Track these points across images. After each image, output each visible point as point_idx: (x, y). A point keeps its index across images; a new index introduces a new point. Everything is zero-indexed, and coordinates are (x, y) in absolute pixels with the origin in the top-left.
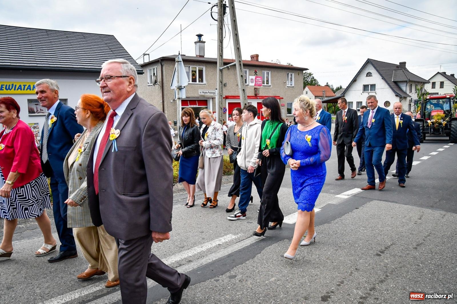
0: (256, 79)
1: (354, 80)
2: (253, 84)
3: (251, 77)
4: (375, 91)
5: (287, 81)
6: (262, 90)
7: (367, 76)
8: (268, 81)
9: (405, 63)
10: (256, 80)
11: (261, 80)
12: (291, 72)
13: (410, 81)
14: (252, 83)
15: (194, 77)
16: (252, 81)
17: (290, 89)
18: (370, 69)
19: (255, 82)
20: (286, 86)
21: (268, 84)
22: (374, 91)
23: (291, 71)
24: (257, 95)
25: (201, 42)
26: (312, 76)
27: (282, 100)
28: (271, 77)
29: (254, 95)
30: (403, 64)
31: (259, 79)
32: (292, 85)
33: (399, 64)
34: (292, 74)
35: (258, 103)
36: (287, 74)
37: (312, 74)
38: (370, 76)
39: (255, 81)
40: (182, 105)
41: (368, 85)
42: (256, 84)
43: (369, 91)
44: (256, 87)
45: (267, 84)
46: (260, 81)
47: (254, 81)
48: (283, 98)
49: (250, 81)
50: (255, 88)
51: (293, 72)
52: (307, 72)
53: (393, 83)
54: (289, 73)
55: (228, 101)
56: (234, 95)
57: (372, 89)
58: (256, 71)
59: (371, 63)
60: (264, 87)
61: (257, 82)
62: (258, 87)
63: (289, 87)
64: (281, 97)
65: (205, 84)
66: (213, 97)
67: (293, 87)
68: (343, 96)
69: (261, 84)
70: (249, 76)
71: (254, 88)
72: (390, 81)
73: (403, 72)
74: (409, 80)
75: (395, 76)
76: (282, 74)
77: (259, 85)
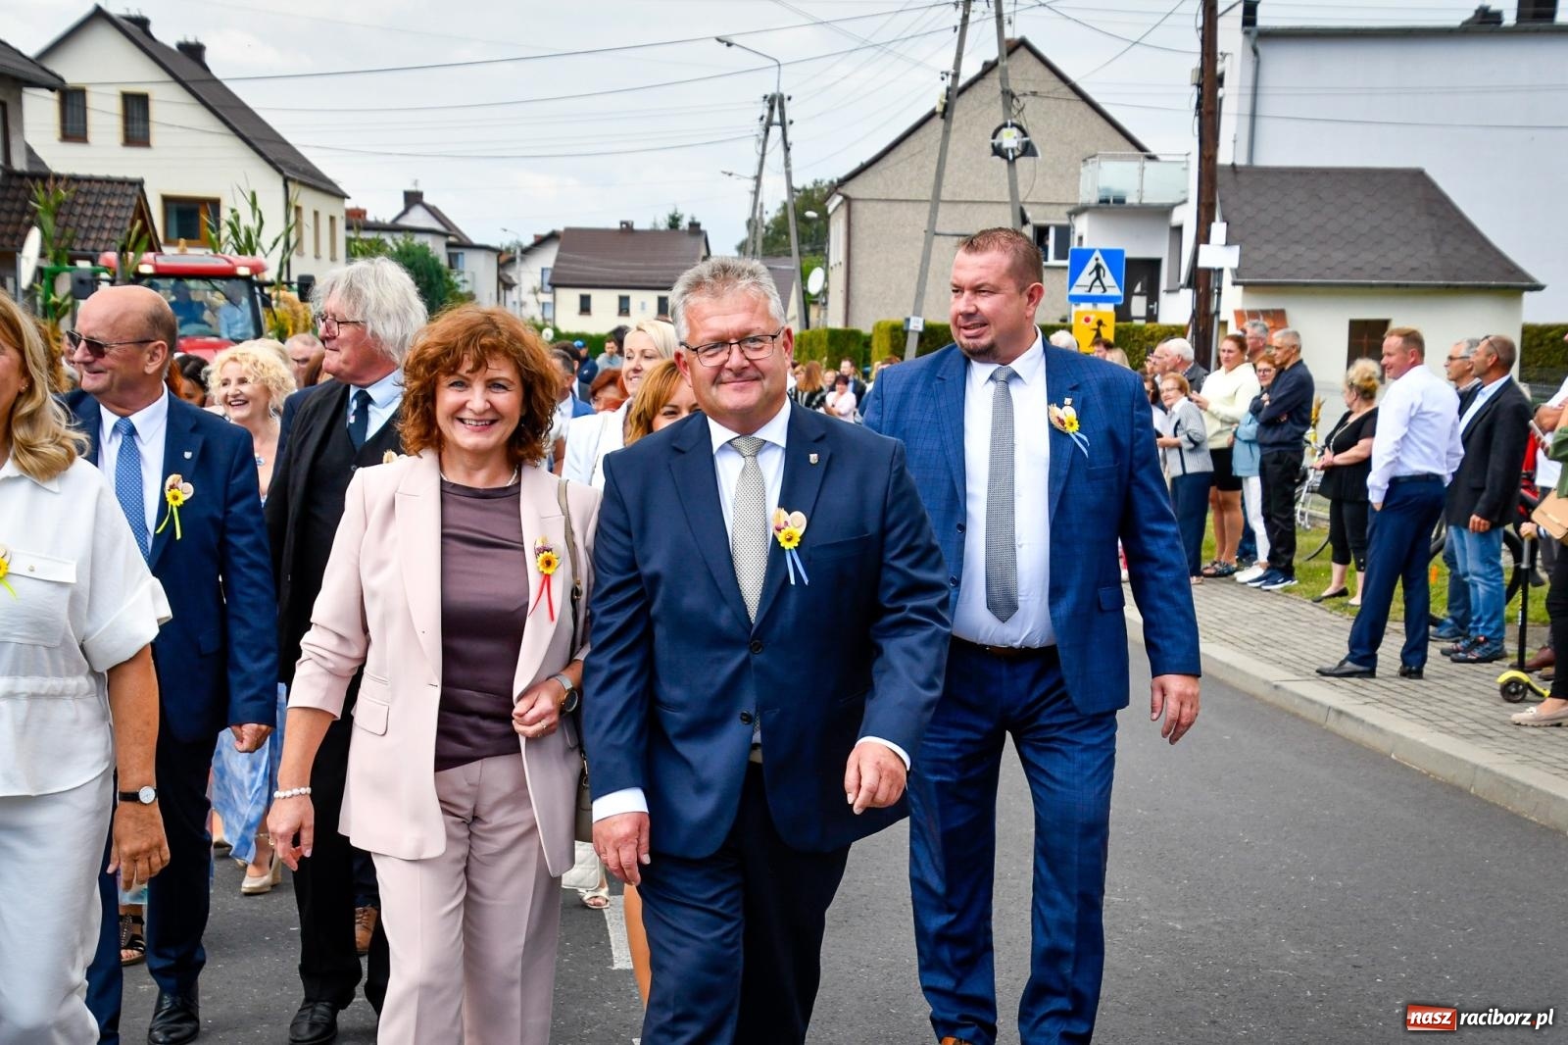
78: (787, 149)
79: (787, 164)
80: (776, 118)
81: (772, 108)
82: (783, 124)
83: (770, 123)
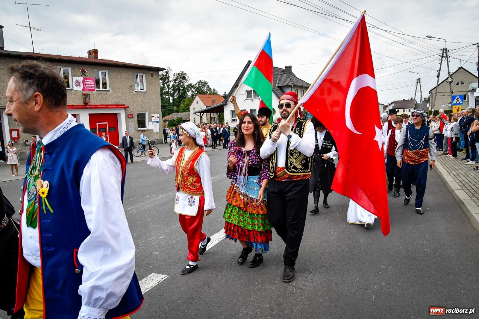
0: (84, 81)
1: (236, 86)
2: (81, 89)
3: (75, 79)
4: (258, 97)
5: (136, 85)
6: (95, 97)
8: (104, 84)
9: (290, 67)
10: (86, 83)
11: (93, 83)
12: (141, 73)
13: (295, 86)
14: (78, 87)
16: (78, 84)
17: (140, 95)
19: (84, 86)
20: (134, 92)
21: (106, 88)
23: (140, 71)
24: (87, 103)
26: (207, 85)
27: (127, 109)
28: (109, 79)
29: (83, 104)
30: (289, 68)
31: (90, 81)
32: (143, 90)
33: (285, 68)
34: (142, 75)
35: (89, 114)
36: (136, 75)
37: (207, 83)
39: (84, 84)
41: (251, 91)
42: (86, 88)
43: (253, 98)
44: (84, 92)
45: (103, 88)
46: (91, 84)
47: (82, 84)
48: (128, 107)
49: (74, 84)
50: (84, 94)
52: (202, 81)
53: (278, 88)
54: (138, 74)
57: (256, 96)
58: (83, 70)
60: (98, 92)
61: (87, 85)
62: (89, 92)
63: (139, 93)
64: (127, 105)
68: (225, 103)
69: (92, 88)
70: (72, 76)
71: (81, 94)
72: (275, 86)
73: (288, 75)
74: (294, 84)
75: (280, 80)
76: (128, 75)
77: (89, 90)
78: (421, 86)
79: (421, 88)
80: (419, 82)
81: (418, 81)
82: (420, 83)
83: (418, 83)
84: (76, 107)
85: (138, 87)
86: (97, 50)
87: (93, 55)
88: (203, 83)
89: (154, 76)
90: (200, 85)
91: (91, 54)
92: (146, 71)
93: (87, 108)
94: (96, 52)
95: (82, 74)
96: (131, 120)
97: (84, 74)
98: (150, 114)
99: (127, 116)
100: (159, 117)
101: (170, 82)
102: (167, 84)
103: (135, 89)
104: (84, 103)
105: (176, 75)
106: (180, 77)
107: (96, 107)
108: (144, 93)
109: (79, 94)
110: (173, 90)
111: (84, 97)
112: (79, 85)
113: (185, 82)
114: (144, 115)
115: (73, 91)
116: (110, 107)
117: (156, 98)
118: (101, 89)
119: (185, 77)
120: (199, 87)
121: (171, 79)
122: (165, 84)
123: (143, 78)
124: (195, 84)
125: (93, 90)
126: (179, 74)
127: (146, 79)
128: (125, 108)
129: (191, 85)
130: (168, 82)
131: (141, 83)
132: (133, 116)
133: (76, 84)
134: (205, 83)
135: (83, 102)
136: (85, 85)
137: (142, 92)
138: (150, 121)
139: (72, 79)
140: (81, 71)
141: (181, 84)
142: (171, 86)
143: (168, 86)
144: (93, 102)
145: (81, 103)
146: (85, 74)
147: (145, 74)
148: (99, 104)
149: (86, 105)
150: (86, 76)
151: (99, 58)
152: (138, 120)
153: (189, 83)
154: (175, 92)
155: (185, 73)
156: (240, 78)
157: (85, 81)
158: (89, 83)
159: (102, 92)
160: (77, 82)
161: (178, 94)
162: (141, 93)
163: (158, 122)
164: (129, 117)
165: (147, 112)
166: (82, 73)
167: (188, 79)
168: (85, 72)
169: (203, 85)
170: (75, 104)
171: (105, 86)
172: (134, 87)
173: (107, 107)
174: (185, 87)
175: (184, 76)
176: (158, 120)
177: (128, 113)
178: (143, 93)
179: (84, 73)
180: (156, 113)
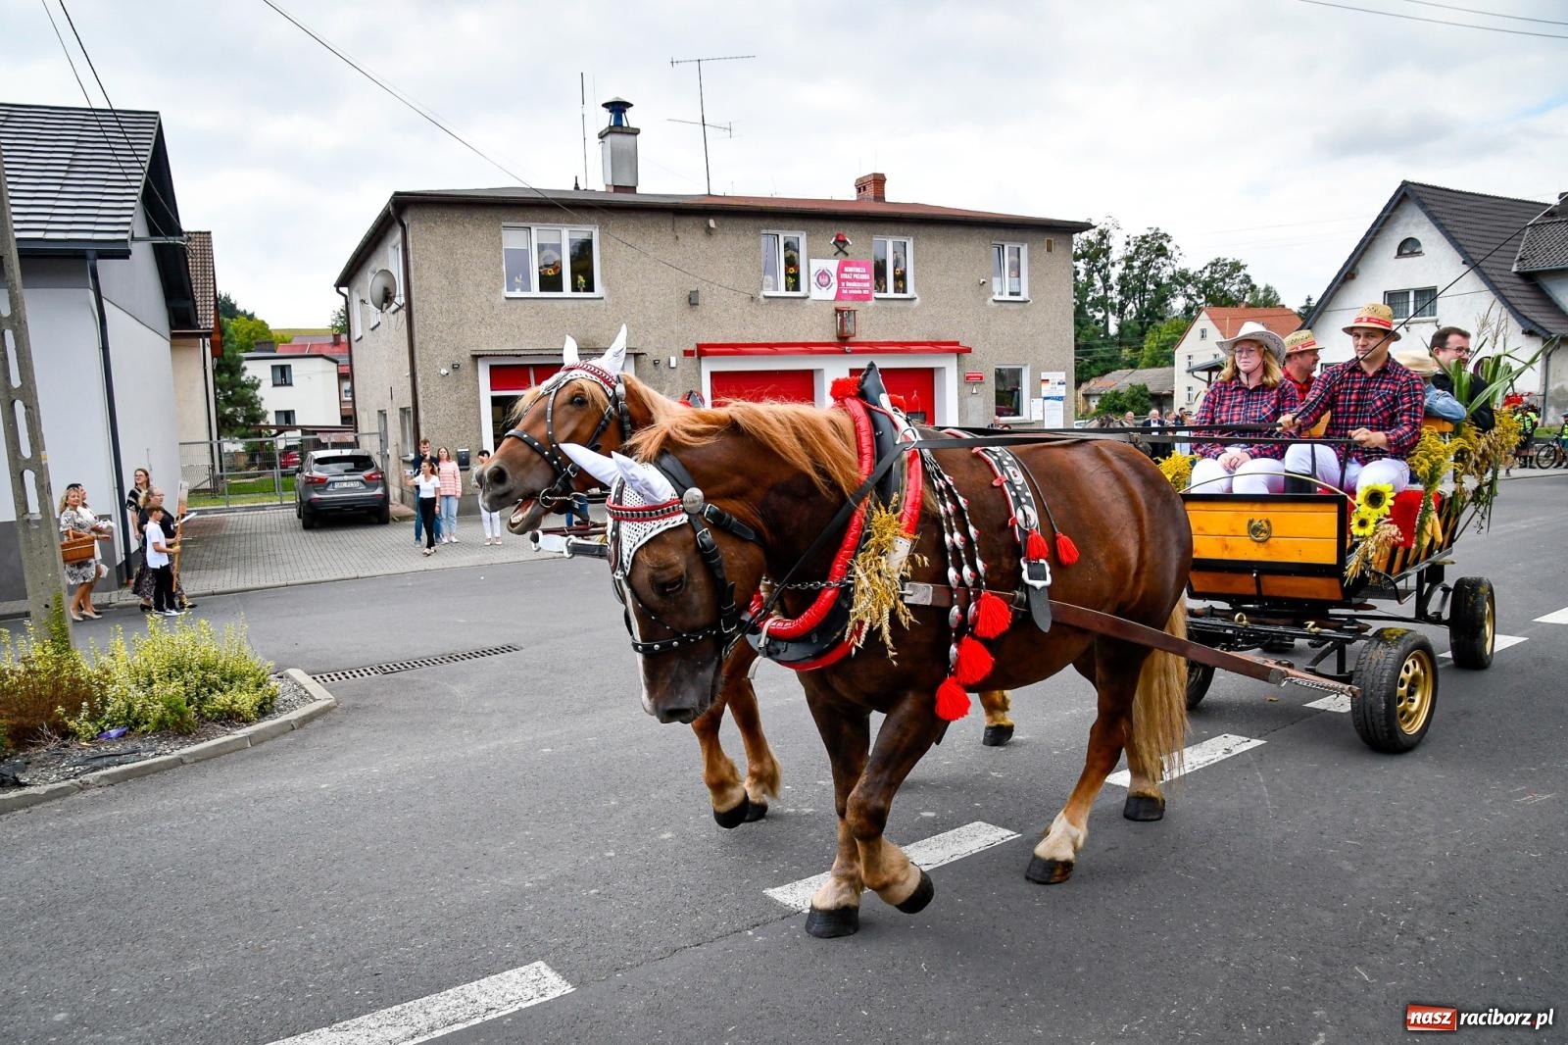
0: (840, 270)
1: (1348, 274)
2: (830, 294)
3: (817, 265)
4: (1434, 315)
5: (996, 281)
6: (872, 318)
7: (1400, 254)
8: (901, 278)
10: (843, 276)
11: (866, 277)
12: (1014, 241)
14: (824, 289)
15: (551, 272)
16: (825, 280)
17: (1008, 310)
18: (1416, 225)
19: (839, 285)
20: (990, 301)
21: (904, 292)
22: (1433, 318)
23: (1010, 234)
24: (847, 338)
25: (622, 133)
26: (1242, 272)
27: (965, 355)
28: (915, 264)
29: (835, 340)
31: (858, 270)
32: (1018, 294)
34: (1019, 249)
35: (850, 368)
36: (999, 249)
37: (1244, 267)
38: (1413, 254)
39: (840, 280)
40: (494, 386)
41: (1406, 293)
42: (845, 292)
43: (1412, 317)
44: (840, 304)
45: (895, 292)
46: (860, 281)
47: (834, 280)
48: (969, 350)
49: (814, 279)
50: (837, 310)
51: (1023, 241)
52: (1225, 259)
53: (1515, 281)
54: (1003, 246)
55: (708, 366)
56: (740, 342)
57: (1424, 309)
58: (841, 238)
59: (1419, 197)
60: (880, 304)
61: (849, 284)
62: (853, 305)
63: (1004, 304)
64: (964, 344)
65: (602, 298)
66: (637, 352)
67: (1025, 302)
69: (865, 292)
70: (809, 257)
71: (832, 310)
72: (1502, 271)
75: (1531, 250)
76: (972, 249)
77: (856, 297)
84: (814, 348)
85: (1001, 288)
86: (883, 175)
87: (870, 192)
88: (1226, 265)
89: (1058, 250)
90: (1217, 276)
91: (864, 189)
92: (1029, 235)
93: (845, 352)
94: (879, 181)
95: (836, 250)
96: (975, 391)
97: (841, 250)
98: (1035, 372)
99: (962, 378)
100: (1064, 383)
101: (1113, 265)
102: (1102, 274)
103: (994, 293)
104: (839, 338)
105: (1132, 243)
106: (1147, 249)
107: (874, 348)
108: (1021, 306)
109: (826, 312)
110: (1121, 292)
111: (839, 318)
112: (827, 285)
113: (1165, 265)
114: (1016, 374)
115: (808, 302)
116: (912, 348)
117: (1058, 320)
118: (891, 293)
119: (1165, 249)
120: (1214, 280)
121: (1114, 256)
122: (1096, 274)
123: (1019, 257)
124: (1198, 270)
125: (867, 298)
126: (1144, 238)
127: (1031, 260)
128: (959, 351)
129: (1184, 274)
130: (1105, 266)
131: (1014, 273)
132: (981, 378)
133: (818, 280)
134: (1237, 267)
135: (835, 333)
136: (843, 284)
137: (1015, 302)
138: (1036, 393)
139: (809, 266)
140: (834, 239)
141: (1151, 272)
142: (1113, 279)
143: (1106, 279)
144: (864, 334)
145: (829, 336)
146: (846, 249)
147: (1026, 245)
148: (882, 340)
149: (843, 344)
150: (847, 254)
151: (887, 200)
152: (997, 391)
153: (1177, 270)
154: (1127, 298)
155: (1166, 235)
156: (1365, 244)
157: (844, 272)
158: (856, 276)
159: (891, 303)
160: (821, 274)
161: (1138, 306)
162: (1012, 304)
163: (1060, 399)
164: (969, 380)
165: (1026, 365)
166: (838, 246)
167: (1176, 255)
168: (845, 242)
169: (1228, 275)
170: (812, 341)
171: (901, 286)
172: (991, 286)
173: (905, 348)
174: (1164, 281)
175: (1161, 245)
176: (1062, 391)
177: (969, 370)
178: (1016, 306)
179: (841, 246)
180: (1057, 370)
